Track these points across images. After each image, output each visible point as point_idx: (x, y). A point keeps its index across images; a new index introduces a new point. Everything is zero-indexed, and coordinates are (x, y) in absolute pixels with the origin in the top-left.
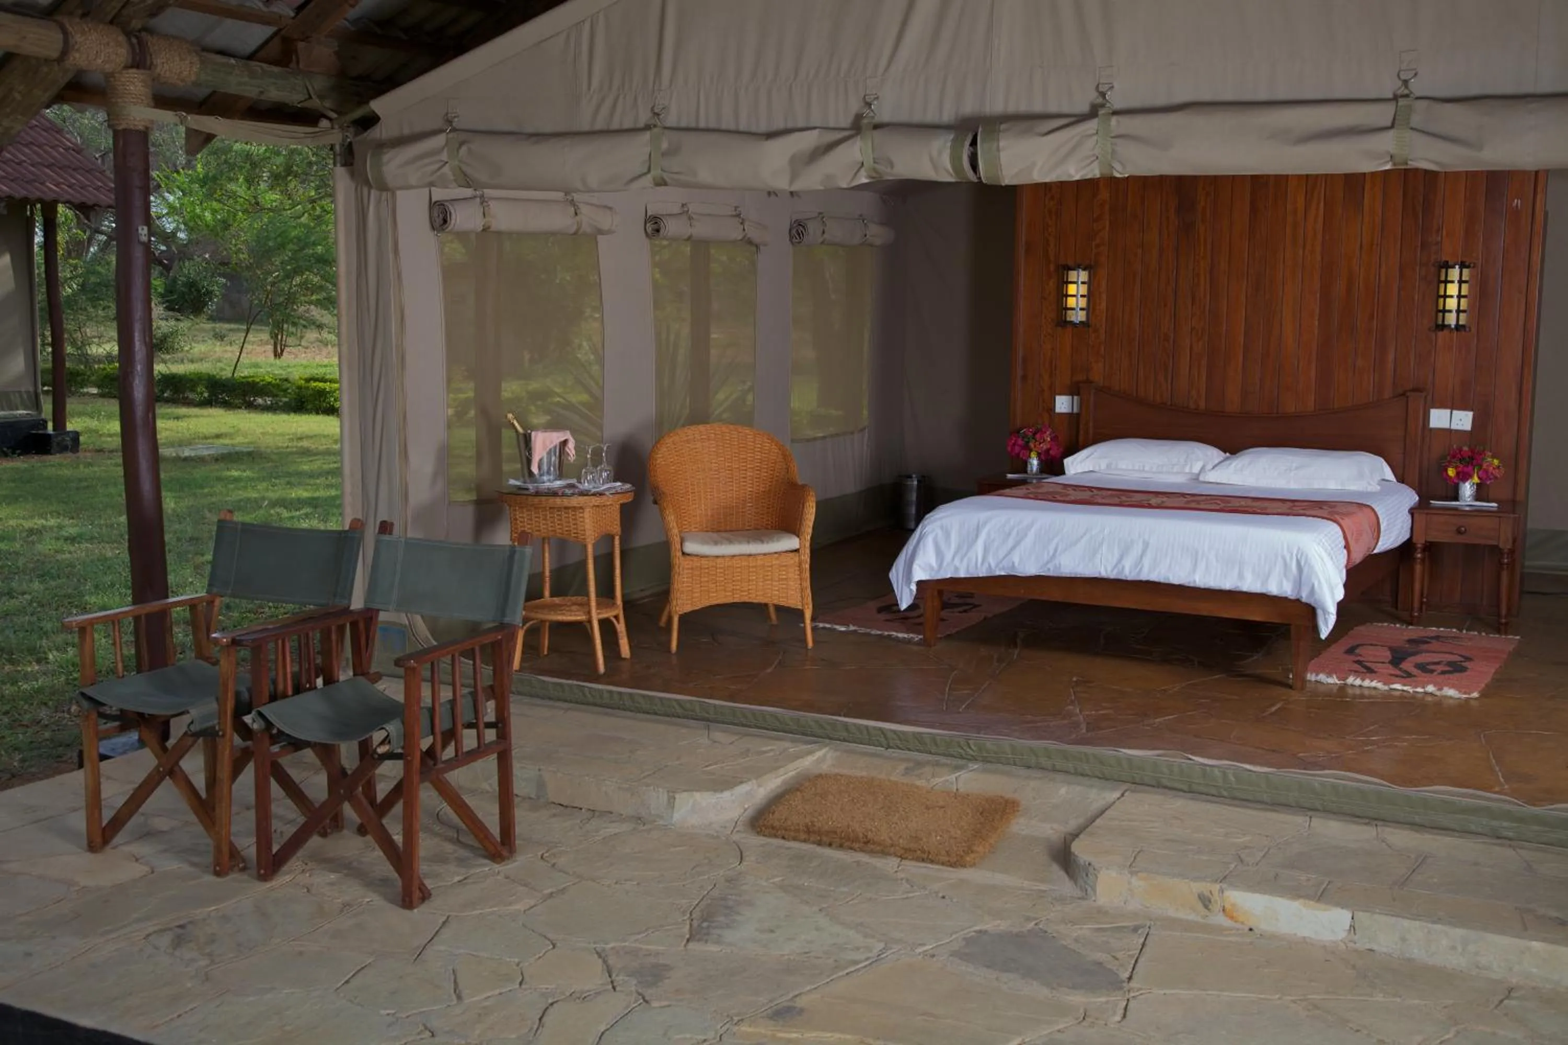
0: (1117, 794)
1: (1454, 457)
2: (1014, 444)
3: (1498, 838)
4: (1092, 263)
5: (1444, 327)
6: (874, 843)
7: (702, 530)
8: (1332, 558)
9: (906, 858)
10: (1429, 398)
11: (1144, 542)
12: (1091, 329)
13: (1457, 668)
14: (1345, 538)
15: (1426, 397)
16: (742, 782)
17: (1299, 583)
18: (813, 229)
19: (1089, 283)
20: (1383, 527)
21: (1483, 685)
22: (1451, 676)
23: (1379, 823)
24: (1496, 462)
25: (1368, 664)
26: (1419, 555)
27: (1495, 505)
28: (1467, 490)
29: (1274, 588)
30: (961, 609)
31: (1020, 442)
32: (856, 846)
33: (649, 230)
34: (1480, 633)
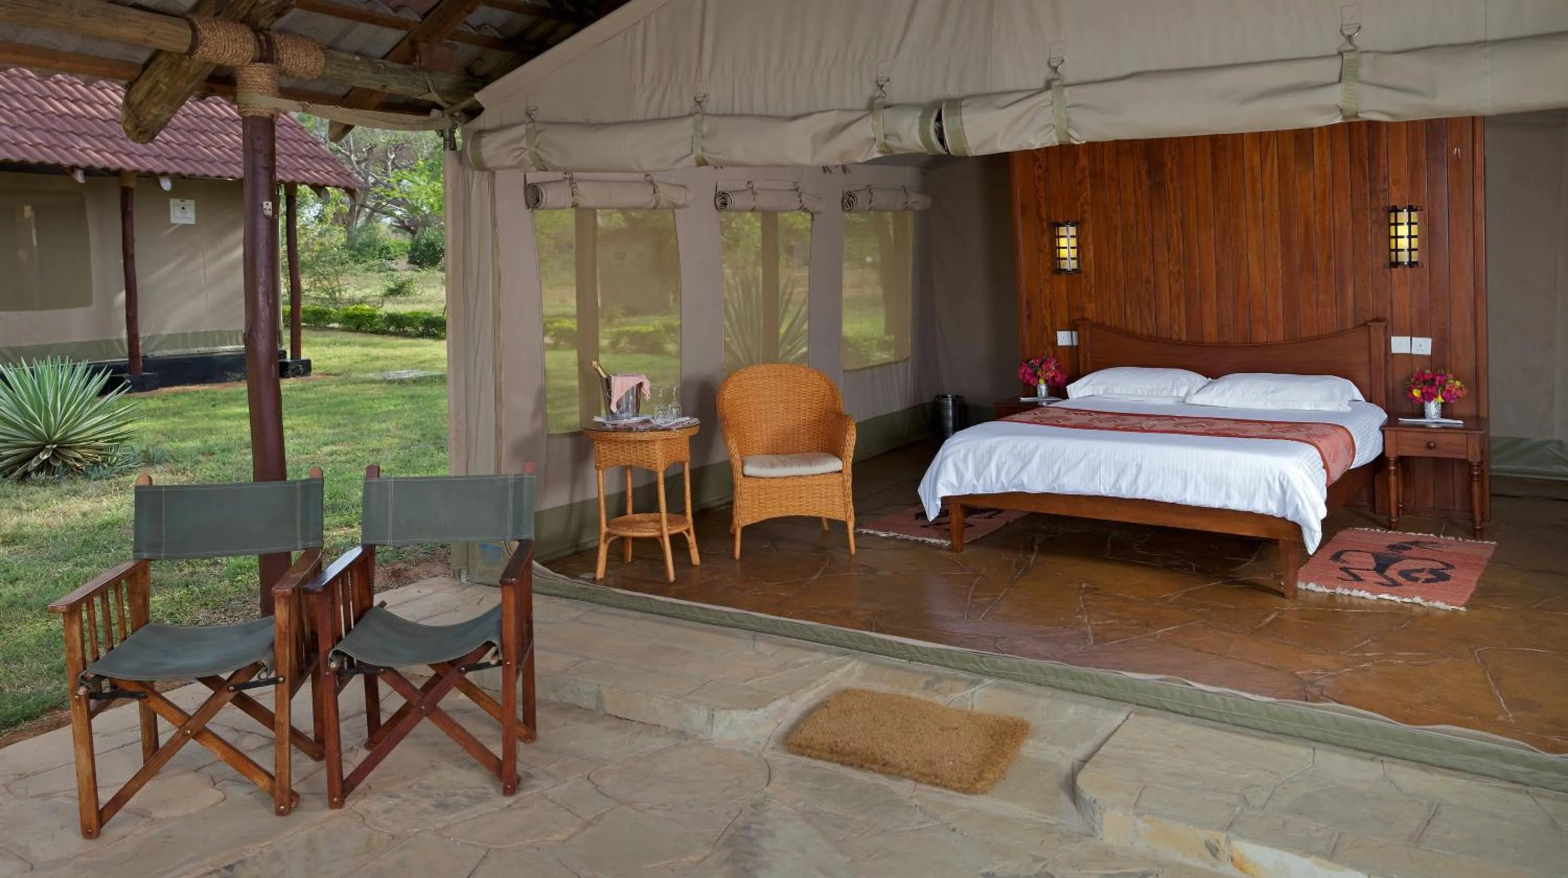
0: (1121, 717)
1: (1418, 379)
2: (1024, 373)
3: (1514, 782)
4: (1079, 220)
5: (1396, 264)
6: (892, 766)
7: (763, 453)
8: (1313, 480)
9: (921, 782)
10: (1389, 327)
11: (1137, 464)
12: (1082, 276)
13: (1440, 576)
14: (1323, 459)
15: (1386, 327)
16: (775, 699)
17: (1283, 502)
18: (861, 199)
19: (1078, 237)
20: (1357, 445)
21: (1468, 595)
22: (1435, 584)
23: (1385, 759)
24: (1458, 383)
25: (1355, 572)
26: (1392, 468)
27: (1461, 422)
28: (1433, 408)
29: (1259, 506)
30: (987, 515)
31: (1029, 370)
32: (875, 767)
33: (718, 204)
34: (1457, 538)
